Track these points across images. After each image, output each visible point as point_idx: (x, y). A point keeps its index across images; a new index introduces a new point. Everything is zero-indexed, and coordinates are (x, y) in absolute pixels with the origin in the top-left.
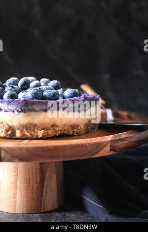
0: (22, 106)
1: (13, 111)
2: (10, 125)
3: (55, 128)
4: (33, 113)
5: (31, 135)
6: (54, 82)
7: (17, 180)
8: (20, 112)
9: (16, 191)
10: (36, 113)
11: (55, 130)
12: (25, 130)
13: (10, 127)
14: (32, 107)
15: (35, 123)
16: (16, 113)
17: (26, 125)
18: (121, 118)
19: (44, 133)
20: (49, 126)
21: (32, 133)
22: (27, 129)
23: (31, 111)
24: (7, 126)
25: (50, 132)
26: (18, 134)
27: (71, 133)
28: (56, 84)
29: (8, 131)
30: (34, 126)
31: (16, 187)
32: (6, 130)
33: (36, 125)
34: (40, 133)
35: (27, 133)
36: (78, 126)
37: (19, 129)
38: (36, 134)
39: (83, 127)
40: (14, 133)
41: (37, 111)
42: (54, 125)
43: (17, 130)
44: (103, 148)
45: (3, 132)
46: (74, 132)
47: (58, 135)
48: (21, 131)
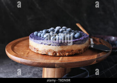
1: (56, 46)
2: (55, 51)
3: (72, 51)
4: (64, 46)
5: (63, 55)
6: (69, 29)
7: (55, 71)
8: (59, 46)
9: (55, 75)
10: (65, 46)
11: (73, 53)
12: (60, 53)
13: (54, 52)
16: (57, 46)
17: (61, 51)
18: (97, 42)
19: (68, 54)
20: (70, 51)
21: (64, 54)
22: (61, 53)
23: (63, 45)
24: (53, 51)
25: (71, 53)
26: (58, 54)
27: (79, 53)
28: (70, 30)
29: (54, 53)
30: (64, 51)
31: (55, 74)
34: (67, 54)
35: (61, 54)
36: (81, 50)
37: (58, 52)
38: (65, 54)
39: (83, 50)
40: (56, 54)
41: (65, 45)
42: (72, 50)
43: (57, 53)
44: (94, 61)
45: (52, 54)
46: (79, 52)
47: (73, 54)
48: (59, 53)
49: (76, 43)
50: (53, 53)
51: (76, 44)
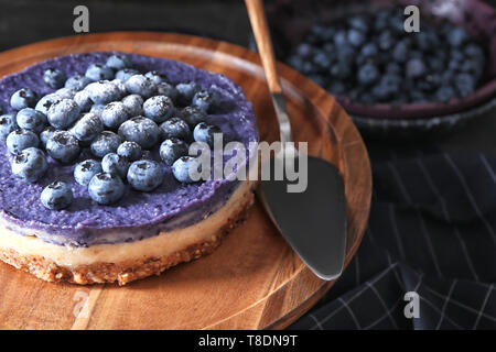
0: (80, 238)
1: (63, 245)
2: (59, 265)
3: (152, 263)
4: (104, 246)
5: (104, 280)
8: (77, 246)
10: (109, 245)
11: (152, 268)
12: (90, 273)
13: (59, 268)
14: (101, 238)
15: (109, 261)
16: (70, 248)
17: (92, 265)
19: (128, 278)
20: (140, 263)
21: (106, 277)
22: (94, 273)
23: (100, 243)
24: (54, 267)
25: (142, 273)
26: (77, 278)
30: (108, 267)
32: (52, 271)
33: (112, 264)
34: (123, 278)
35: (96, 279)
36: (203, 243)
37: (77, 271)
38: (113, 279)
40: (71, 277)
41: (112, 243)
42: (152, 259)
43: (74, 273)
45: (48, 275)
47: (159, 274)
48: (82, 275)
49: (169, 225)
50: (54, 272)
51: (169, 230)
